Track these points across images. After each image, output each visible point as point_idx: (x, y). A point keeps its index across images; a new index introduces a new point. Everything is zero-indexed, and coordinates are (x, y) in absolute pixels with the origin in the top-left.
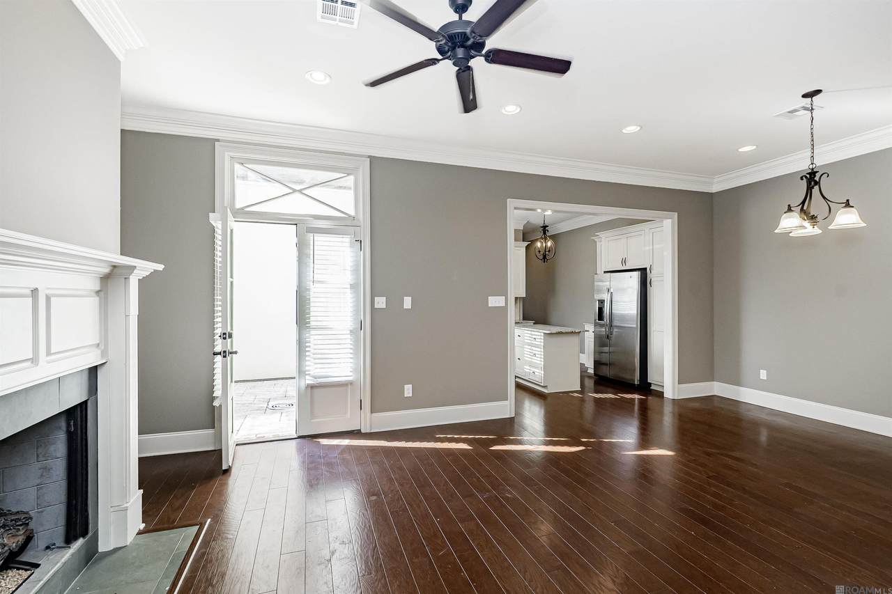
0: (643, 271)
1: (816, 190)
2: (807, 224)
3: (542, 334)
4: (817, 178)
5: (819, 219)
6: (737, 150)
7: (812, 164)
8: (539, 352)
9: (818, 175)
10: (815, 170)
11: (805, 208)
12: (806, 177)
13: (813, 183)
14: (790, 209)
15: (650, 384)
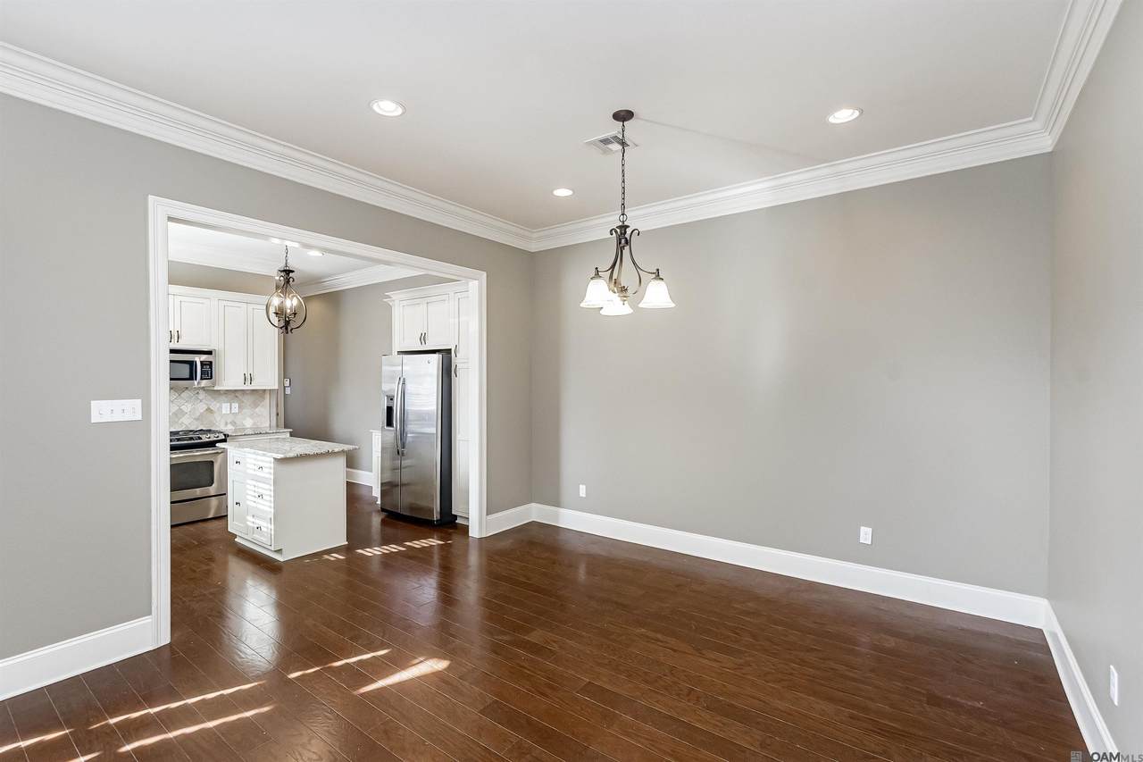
0: (446, 353)
1: (626, 250)
2: (616, 297)
3: (273, 460)
4: (627, 236)
5: (630, 292)
6: (552, 191)
7: (623, 214)
8: (268, 490)
9: (629, 231)
10: (626, 223)
11: (615, 276)
12: (616, 232)
13: (623, 241)
14: (597, 274)
15: (455, 517)
